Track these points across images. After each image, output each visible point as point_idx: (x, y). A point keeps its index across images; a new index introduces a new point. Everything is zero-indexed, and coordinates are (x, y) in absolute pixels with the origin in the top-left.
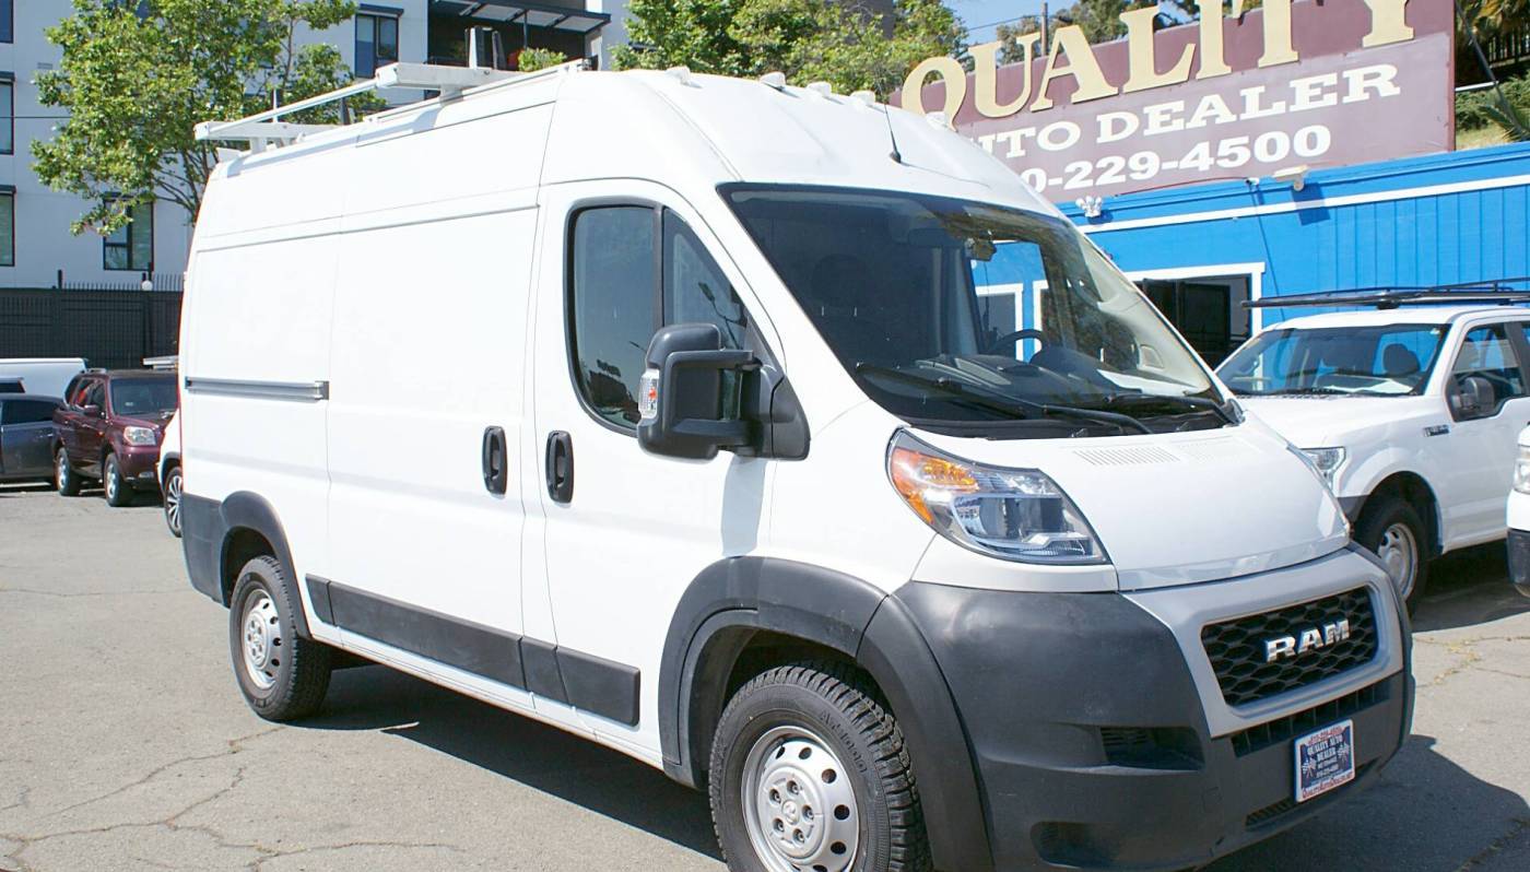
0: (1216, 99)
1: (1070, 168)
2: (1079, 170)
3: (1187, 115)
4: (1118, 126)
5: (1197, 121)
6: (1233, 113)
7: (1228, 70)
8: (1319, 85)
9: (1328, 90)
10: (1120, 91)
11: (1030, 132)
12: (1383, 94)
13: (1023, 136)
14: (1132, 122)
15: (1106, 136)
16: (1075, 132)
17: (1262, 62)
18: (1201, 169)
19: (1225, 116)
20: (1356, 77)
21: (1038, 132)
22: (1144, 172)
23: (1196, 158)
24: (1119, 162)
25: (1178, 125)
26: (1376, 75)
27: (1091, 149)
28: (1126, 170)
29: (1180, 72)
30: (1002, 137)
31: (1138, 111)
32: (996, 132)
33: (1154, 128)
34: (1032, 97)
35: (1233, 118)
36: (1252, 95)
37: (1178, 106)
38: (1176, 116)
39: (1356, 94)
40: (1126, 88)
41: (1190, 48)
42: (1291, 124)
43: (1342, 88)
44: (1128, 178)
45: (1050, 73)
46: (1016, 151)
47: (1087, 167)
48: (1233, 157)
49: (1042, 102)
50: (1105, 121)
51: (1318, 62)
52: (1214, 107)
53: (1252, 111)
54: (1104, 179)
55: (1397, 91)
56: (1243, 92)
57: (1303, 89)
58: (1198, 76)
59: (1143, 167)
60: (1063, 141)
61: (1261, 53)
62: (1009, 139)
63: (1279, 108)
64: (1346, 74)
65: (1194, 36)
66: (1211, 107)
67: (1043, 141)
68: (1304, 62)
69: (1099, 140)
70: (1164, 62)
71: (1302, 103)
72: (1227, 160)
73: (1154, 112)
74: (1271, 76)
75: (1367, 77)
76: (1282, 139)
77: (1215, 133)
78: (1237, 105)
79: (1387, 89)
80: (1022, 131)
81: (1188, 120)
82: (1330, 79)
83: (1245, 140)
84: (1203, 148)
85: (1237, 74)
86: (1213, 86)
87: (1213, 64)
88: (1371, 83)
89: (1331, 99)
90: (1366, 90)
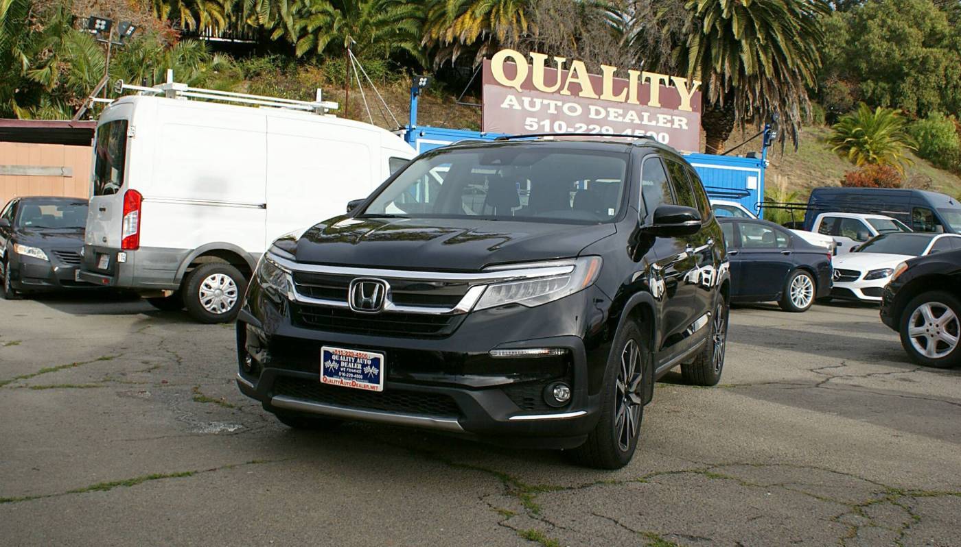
0: (634, 113)
1: (577, 125)
2: (580, 127)
3: (624, 116)
4: (598, 112)
5: (627, 120)
6: (639, 120)
7: (638, 103)
8: (666, 119)
9: (668, 121)
10: (599, 98)
11: (560, 104)
12: (683, 128)
13: (556, 105)
14: (603, 113)
15: (592, 115)
16: (580, 110)
17: (649, 104)
19: (637, 121)
20: (676, 119)
21: (563, 105)
24: (598, 128)
25: (620, 119)
26: (682, 121)
27: (585, 118)
29: (622, 97)
30: (546, 102)
31: (605, 108)
32: (543, 98)
33: (611, 118)
34: (562, 87)
35: (640, 122)
36: (646, 115)
37: (621, 111)
38: (620, 115)
39: (676, 126)
40: (602, 97)
41: (626, 89)
43: (672, 122)
45: (569, 79)
46: (552, 110)
47: (584, 127)
49: (565, 92)
50: (593, 108)
51: (666, 110)
53: (645, 122)
55: (687, 128)
56: (643, 113)
57: (661, 117)
58: (628, 102)
60: (574, 112)
61: (649, 101)
62: (549, 104)
63: (654, 123)
64: (674, 117)
65: (627, 85)
66: (632, 116)
67: (565, 110)
68: (662, 109)
69: (590, 116)
70: (617, 92)
71: (661, 124)
73: (611, 110)
74: (652, 110)
75: (679, 120)
78: (641, 118)
79: (685, 127)
80: (556, 102)
81: (624, 118)
82: (669, 118)
83: (643, 132)
85: (641, 106)
86: (633, 107)
87: (633, 99)
88: (680, 123)
89: (669, 125)
90: (679, 125)
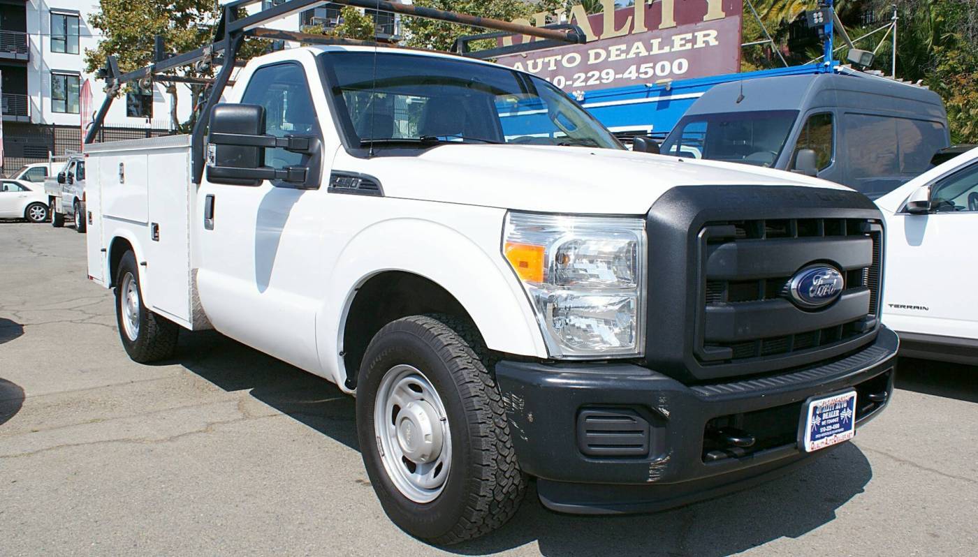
0: (640, 44)
1: (576, 76)
2: (579, 77)
3: (627, 52)
4: (597, 56)
5: (632, 55)
6: (647, 51)
7: (646, 30)
8: (684, 39)
9: (688, 41)
10: (599, 38)
11: (559, 58)
12: (711, 44)
13: (555, 60)
14: (603, 54)
15: (592, 61)
16: (578, 58)
17: (660, 27)
18: (632, 78)
19: (644, 53)
20: (699, 35)
21: (562, 58)
22: (607, 79)
23: (630, 73)
24: (597, 74)
25: (623, 56)
26: (709, 35)
27: (585, 67)
28: (600, 78)
29: (625, 30)
30: (546, 60)
31: (606, 49)
32: (544, 57)
33: (613, 58)
35: (647, 54)
36: (655, 42)
37: (623, 47)
38: (622, 52)
39: (700, 44)
40: (602, 37)
41: (630, 18)
42: (671, 57)
43: (694, 40)
44: (601, 82)
47: (583, 76)
48: (646, 73)
50: (592, 53)
51: (684, 27)
52: (639, 48)
53: (655, 51)
54: (591, 82)
55: (717, 43)
56: (652, 41)
57: (677, 40)
58: (633, 32)
59: (607, 77)
60: (573, 62)
61: (660, 22)
62: (549, 61)
63: (667, 49)
64: (696, 34)
65: (632, 12)
66: (638, 48)
67: (564, 63)
68: (679, 27)
69: (589, 63)
70: (619, 25)
71: (677, 48)
72: (643, 75)
73: (613, 49)
74: (665, 33)
75: (705, 36)
76: (667, 64)
77: (639, 61)
78: (649, 47)
79: (713, 42)
80: (555, 57)
81: (628, 54)
82: (689, 36)
83: (651, 65)
84: (633, 68)
85: (650, 32)
86: (639, 37)
87: (640, 26)
88: (706, 39)
89: (689, 46)
90: (704, 42)
